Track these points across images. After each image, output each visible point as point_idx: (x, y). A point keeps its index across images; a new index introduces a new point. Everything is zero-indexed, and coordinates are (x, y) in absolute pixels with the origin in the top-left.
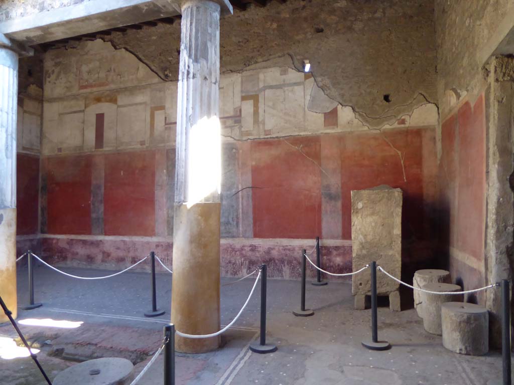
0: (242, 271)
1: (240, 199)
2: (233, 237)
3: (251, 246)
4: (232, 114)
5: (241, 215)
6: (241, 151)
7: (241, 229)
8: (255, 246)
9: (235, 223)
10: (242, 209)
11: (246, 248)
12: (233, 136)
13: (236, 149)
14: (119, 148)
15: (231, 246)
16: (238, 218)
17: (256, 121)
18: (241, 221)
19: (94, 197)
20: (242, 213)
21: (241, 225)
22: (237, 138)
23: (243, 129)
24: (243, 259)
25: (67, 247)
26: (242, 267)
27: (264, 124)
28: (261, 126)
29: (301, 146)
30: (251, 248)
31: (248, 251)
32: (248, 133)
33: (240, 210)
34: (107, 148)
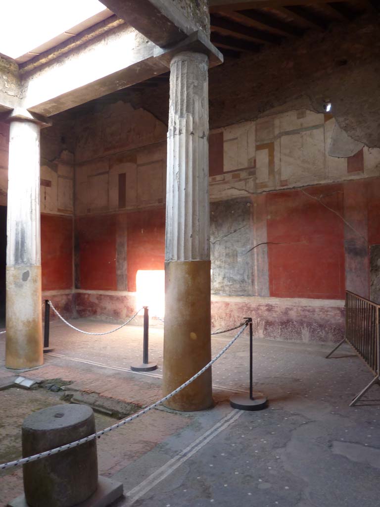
0: (258, 332)
1: (256, 255)
2: (249, 295)
3: (267, 305)
4: (246, 165)
5: (256, 272)
6: (255, 205)
7: (256, 287)
8: (272, 306)
9: (250, 281)
10: (258, 266)
11: (262, 308)
12: (247, 189)
13: (250, 203)
14: (139, 207)
15: (247, 305)
16: (253, 276)
17: (271, 171)
18: (256, 279)
19: (118, 255)
20: (258, 270)
21: (256, 283)
22: (251, 191)
23: (257, 181)
24: (259, 319)
25: (96, 301)
26: (259, 327)
27: (280, 174)
28: (277, 177)
29: (321, 196)
30: (267, 307)
31: (264, 311)
32: (264, 185)
33: (256, 267)
34: (129, 208)
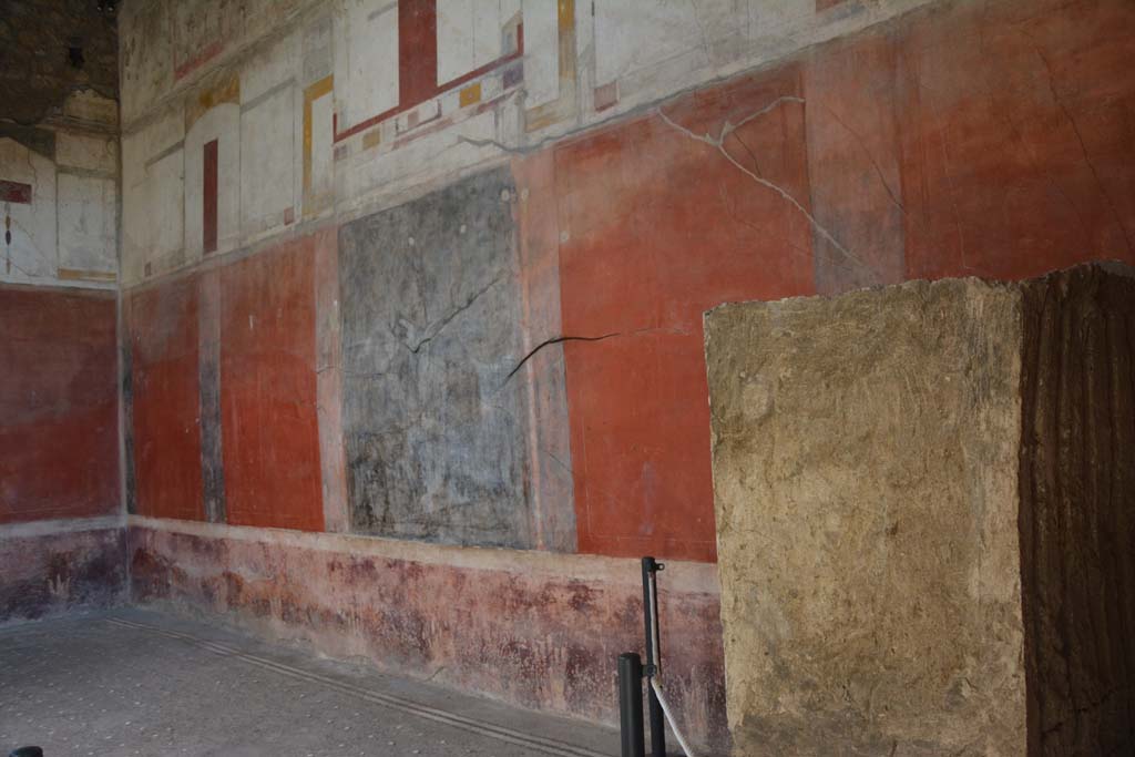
0: (549, 688)
1: (531, 389)
2: (517, 546)
3: (574, 586)
4: (495, 51)
5: (535, 454)
6: (524, 195)
7: (538, 514)
8: (585, 588)
9: (519, 488)
10: (539, 433)
11: (557, 594)
12: (501, 141)
13: (509, 188)
14: (244, 244)
15: (512, 581)
16: (526, 468)
17: (568, 61)
18: (536, 480)
19: (204, 405)
20: (539, 447)
21: (536, 498)
22: (512, 144)
23: (529, 104)
24: (550, 639)
25: (169, 553)
26: (550, 669)
27: (592, 65)
28: (583, 73)
29: (728, 127)
30: (573, 593)
31: (564, 608)
32: (544, 117)
33: (533, 436)
34: (225, 246)
